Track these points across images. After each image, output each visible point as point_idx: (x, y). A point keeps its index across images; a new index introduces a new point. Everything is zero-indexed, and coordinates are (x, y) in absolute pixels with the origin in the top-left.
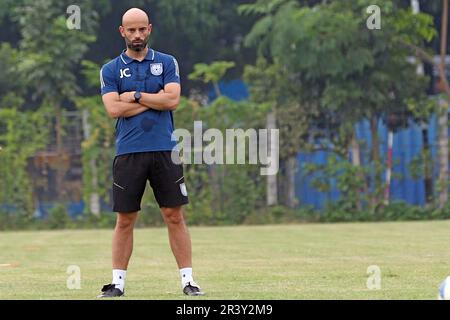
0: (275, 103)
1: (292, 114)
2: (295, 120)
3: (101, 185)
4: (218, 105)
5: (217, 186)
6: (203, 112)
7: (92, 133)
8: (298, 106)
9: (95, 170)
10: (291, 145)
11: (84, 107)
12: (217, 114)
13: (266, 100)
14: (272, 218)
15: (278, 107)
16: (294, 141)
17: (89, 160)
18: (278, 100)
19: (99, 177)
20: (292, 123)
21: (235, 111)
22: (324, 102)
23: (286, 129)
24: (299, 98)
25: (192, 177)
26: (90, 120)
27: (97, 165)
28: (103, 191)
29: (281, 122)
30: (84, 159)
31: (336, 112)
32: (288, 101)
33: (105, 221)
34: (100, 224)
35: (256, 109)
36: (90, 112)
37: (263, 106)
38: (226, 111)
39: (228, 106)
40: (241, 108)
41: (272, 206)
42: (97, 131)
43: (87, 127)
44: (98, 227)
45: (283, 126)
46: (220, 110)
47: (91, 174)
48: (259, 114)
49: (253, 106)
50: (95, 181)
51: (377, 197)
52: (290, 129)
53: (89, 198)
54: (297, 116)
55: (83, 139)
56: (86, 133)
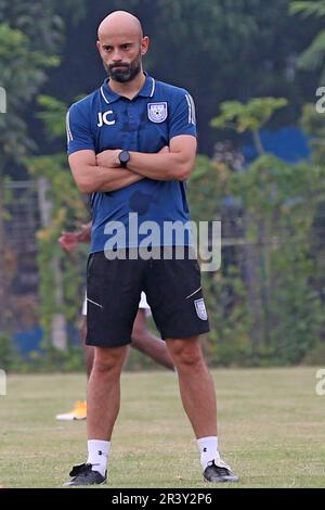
3: (68, 302)
4: (260, 170)
5: (259, 302)
6: (236, 181)
7: (54, 215)
9: (58, 277)
11: (40, 172)
12: (258, 183)
17: (49, 259)
19: (65, 290)
21: (289, 178)
25: (218, 288)
26: (51, 195)
27: (63, 268)
30: (40, 259)
33: (76, 360)
34: (68, 365)
36: (50, 181)
38: (272, 179)
39: (277, 171)
42: (62, 212)
43: (45, 207)
44: (64, 371)
46: (264, 177)
47: (52, 284)
49: (317, 170)
50: (58, 294)
53: (49, 322)
55: (39, 227)
56: (45, 217)
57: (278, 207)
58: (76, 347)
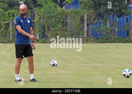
0: (87, 10)
1: (92, 13)
2: (92, 14)
3: (39, 31)
4: (72, 10)
5: (71, 32)
6: (67, 12)
7: (37, 17)
8: (93, 11)
9: (38, 27)
10: (91, 21)
11: (36, 10)
12: (71, 12)
13: (85, 9)
14: (85, 41)
15: (88, 11)
16: (92, 20)
17: (37, 24)
18: (88, 9)
19: (39, 29)
20: (91, 15)
21: (76, 12)
22: (100, 10)
23: (90, 17)
24: (93, 8)
25: (64, 30)
26: (37, 14)
27: (39, 26)
28: (40, 33)
29: (88, 15)
30: (35, 24)
31: (103, 12)
32: (90, 9)
33: (40, 41)
34: (39, 42)
35: (82, 11)
36: (37, 11)
37: (83, 11)
38: (73, 12)
39: (74, 11)
40: (78, 11)
41: (86, 38)
42: (39, 17)
43: (36, 16)
44: (39, 43)
45: (89, 16)
46: (72, 11)
47: (37, 28)
48: (83, 13)
49: (81, 10)
50: (38, 30)
51: (114, 36)
52: (91, 17)
53: (36, 34)
54: (93, 14)
55: (35, 19)
56: (36, 17)
57: (74, 17)
58: (40, 38)
